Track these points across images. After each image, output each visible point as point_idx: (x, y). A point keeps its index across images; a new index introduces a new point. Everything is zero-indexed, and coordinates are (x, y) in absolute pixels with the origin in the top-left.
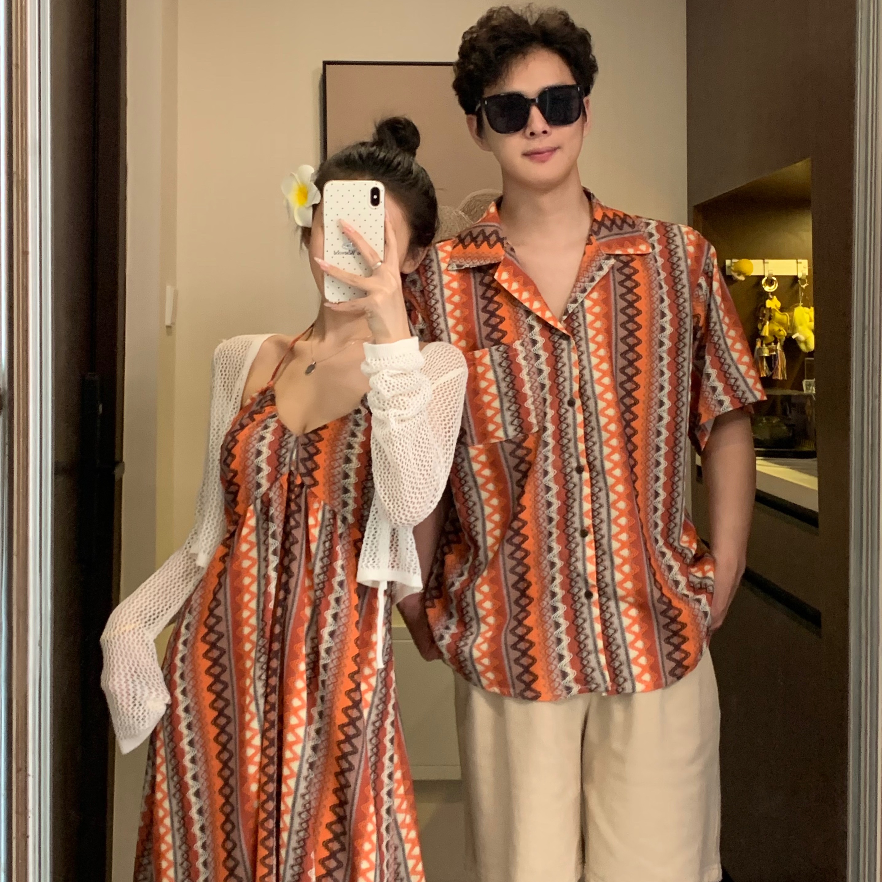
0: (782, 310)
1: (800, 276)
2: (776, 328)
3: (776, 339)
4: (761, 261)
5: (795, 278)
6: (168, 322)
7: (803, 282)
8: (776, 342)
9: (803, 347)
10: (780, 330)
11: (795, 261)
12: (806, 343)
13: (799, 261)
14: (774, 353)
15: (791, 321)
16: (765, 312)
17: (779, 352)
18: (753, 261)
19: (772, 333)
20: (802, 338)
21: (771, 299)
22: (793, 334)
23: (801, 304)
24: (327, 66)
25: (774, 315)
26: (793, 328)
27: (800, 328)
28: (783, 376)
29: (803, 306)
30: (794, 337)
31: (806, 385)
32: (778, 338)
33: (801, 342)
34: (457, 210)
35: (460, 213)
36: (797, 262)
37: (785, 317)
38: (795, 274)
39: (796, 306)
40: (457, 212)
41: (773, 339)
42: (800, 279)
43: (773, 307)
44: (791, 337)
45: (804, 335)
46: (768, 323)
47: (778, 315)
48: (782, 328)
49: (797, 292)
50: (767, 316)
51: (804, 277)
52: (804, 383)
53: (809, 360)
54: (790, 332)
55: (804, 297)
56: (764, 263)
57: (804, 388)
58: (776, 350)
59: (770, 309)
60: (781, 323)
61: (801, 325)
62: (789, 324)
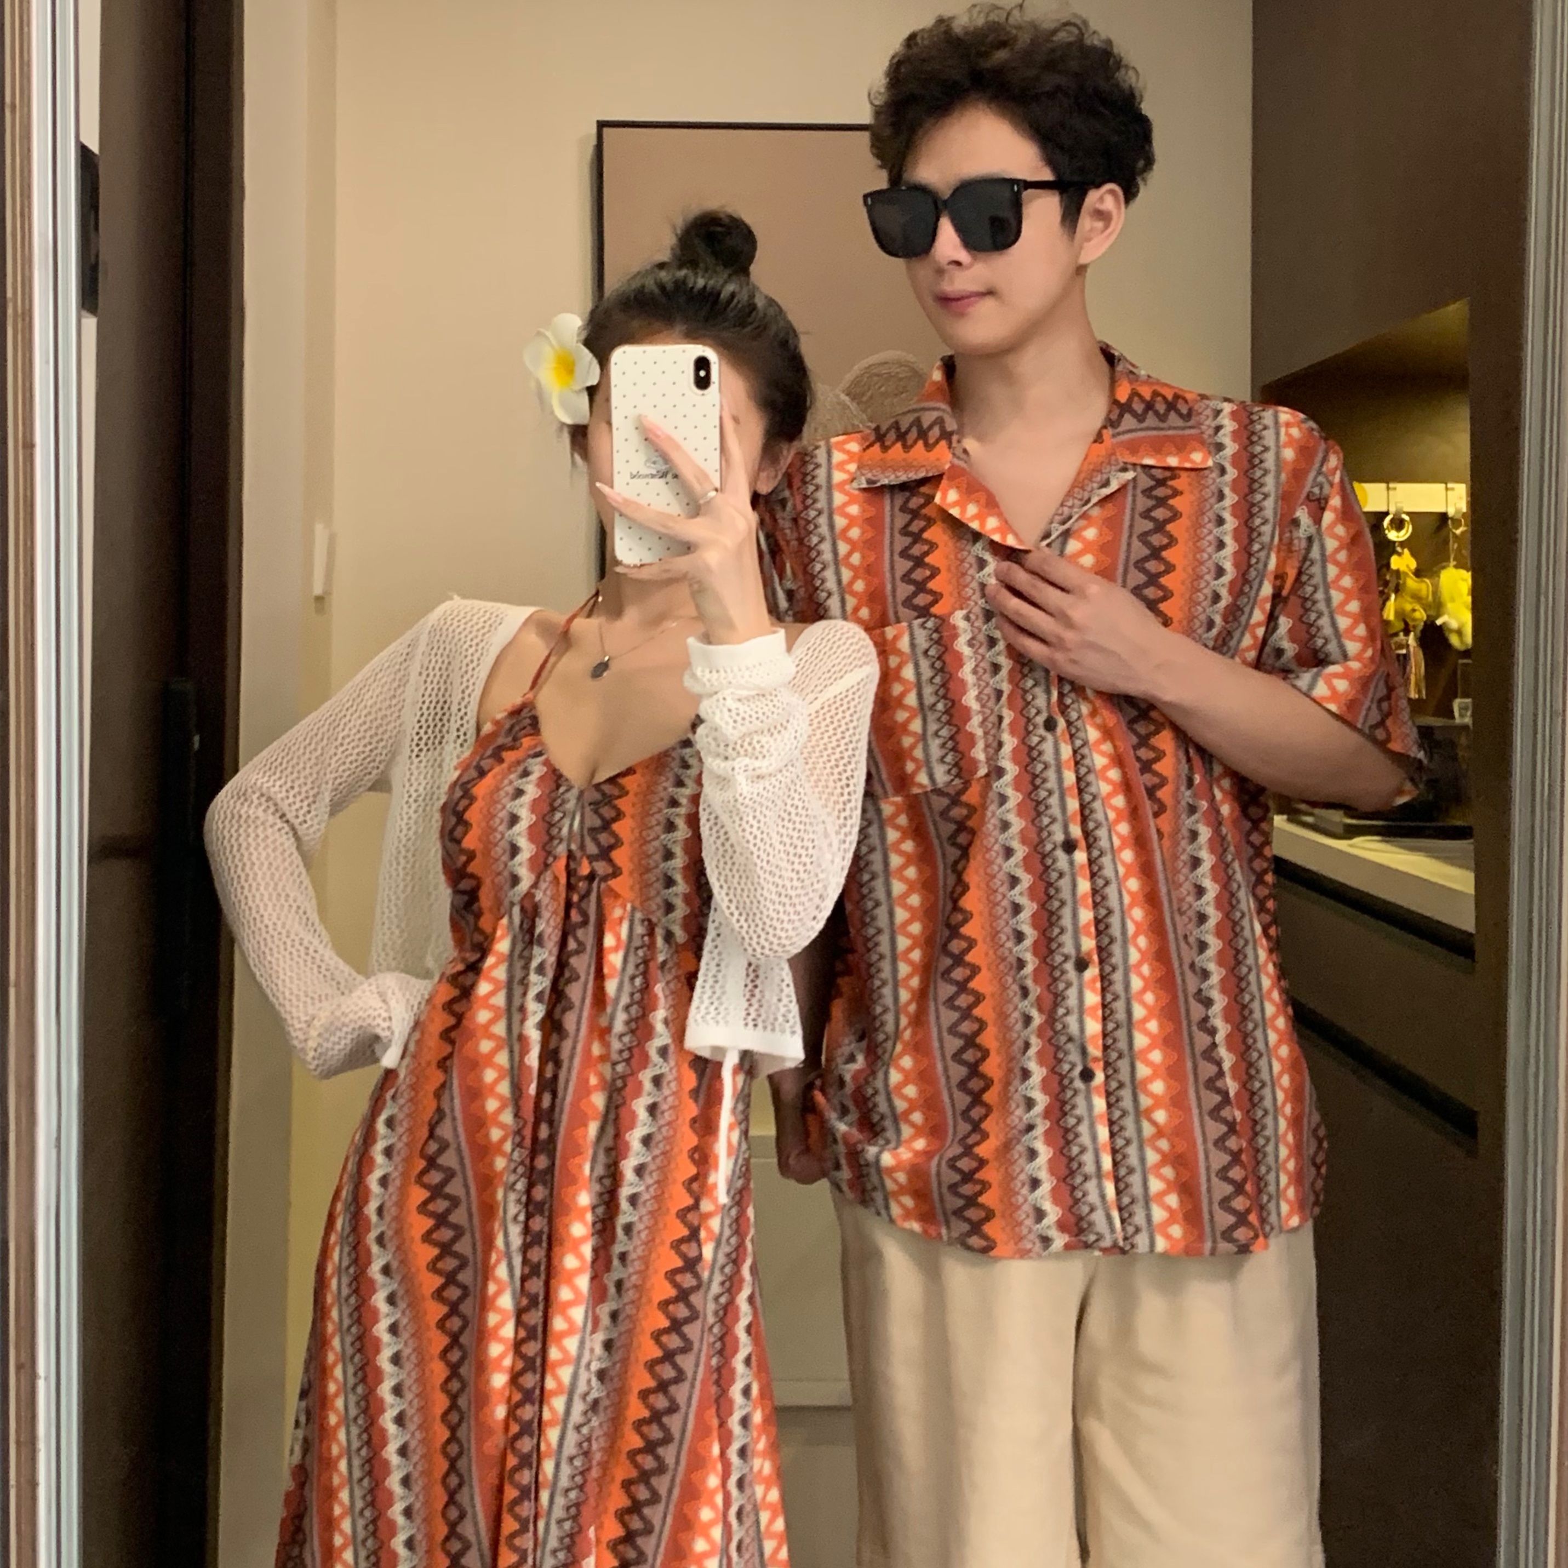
0: (1418, 573)
1: (1451, 512)
2: (1408, 607)
3: (1406, 624)
4: (1383, 486)
5: (1443, 517)
6: (318, 590)
7: (1457, 523)
8: (1407, 631)
9: (1454, 640)
10: (1414, 610)
11: (1443, 486)
12: (1459, 632)
13: (1450, 485)
14: (1404, 651)
15: (1436, 593)
16: (1388, 577)
17: (1412, 649)
18: (1367, 486)
19: (1402, 616)
20: (1454, 624)
21: (1400, 554)
22: (1438, 616)
23: (1453, 563)
24: (606, 131)
25: (1405, 583)
26: (1437, 606)
27: (1450, 606)
28: (1419, 692)
29: (1456, 567)
30: (1439, 622)
31: (1460, 709)
32: (1411, 623)
33: (1451, 631)
34: (837, 391)
35: (843, 397)
36: (1447, 489)
37: (1423, 586)
38: (1442, 510)
39: (1444, 568)
40: (837, 396)
41: (1402, 626)
42: (1452, 519)
43: (1403, 568)
44: (1433, 623)
45: (1457, 619)
46: (1393, 596)
47: (1412, 583)
48: (1417, 607)
49: (1446, 542)
50: (1392, 585)
51: (1459, 516)
52: (1457, 704)
53: (1466, 665)
54: (1432, 613)
55: (1459, 550)
56: (1388, 488)
57: (1456, 714)
58: (1408, 646)
59: (1398, 572)
60: (1417, 597)
61: (1453, 600)
62: (1430, 598)
